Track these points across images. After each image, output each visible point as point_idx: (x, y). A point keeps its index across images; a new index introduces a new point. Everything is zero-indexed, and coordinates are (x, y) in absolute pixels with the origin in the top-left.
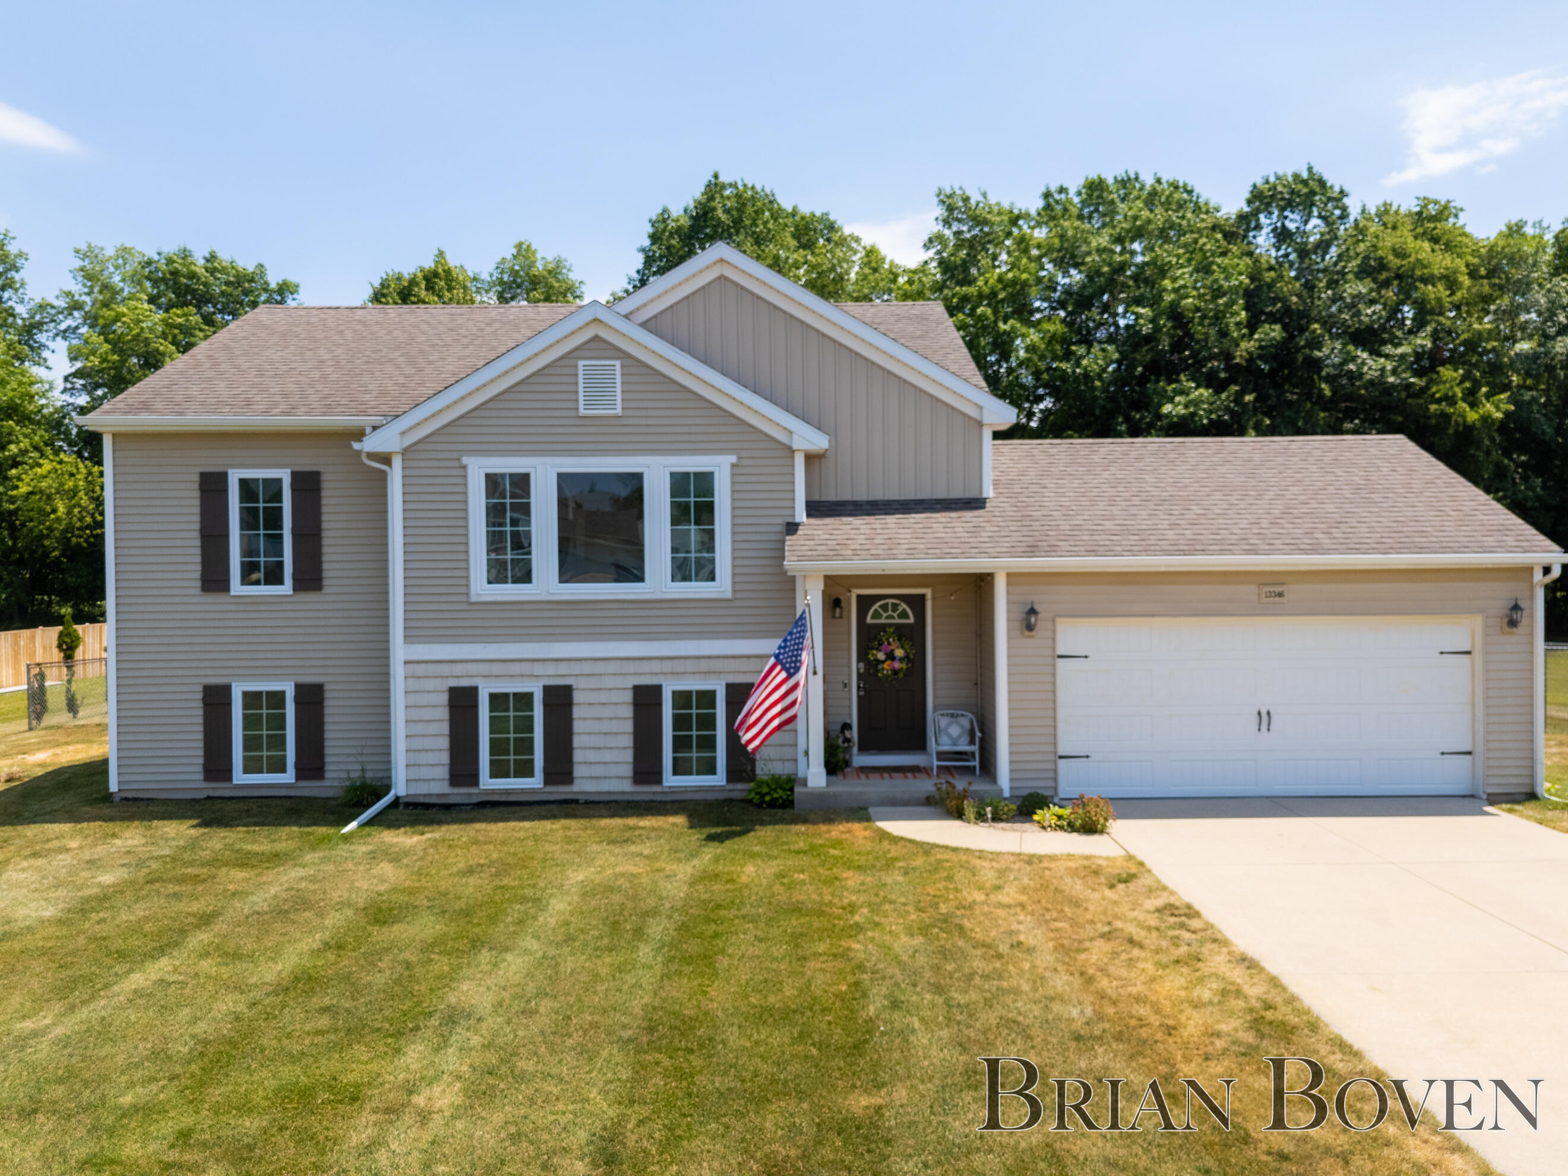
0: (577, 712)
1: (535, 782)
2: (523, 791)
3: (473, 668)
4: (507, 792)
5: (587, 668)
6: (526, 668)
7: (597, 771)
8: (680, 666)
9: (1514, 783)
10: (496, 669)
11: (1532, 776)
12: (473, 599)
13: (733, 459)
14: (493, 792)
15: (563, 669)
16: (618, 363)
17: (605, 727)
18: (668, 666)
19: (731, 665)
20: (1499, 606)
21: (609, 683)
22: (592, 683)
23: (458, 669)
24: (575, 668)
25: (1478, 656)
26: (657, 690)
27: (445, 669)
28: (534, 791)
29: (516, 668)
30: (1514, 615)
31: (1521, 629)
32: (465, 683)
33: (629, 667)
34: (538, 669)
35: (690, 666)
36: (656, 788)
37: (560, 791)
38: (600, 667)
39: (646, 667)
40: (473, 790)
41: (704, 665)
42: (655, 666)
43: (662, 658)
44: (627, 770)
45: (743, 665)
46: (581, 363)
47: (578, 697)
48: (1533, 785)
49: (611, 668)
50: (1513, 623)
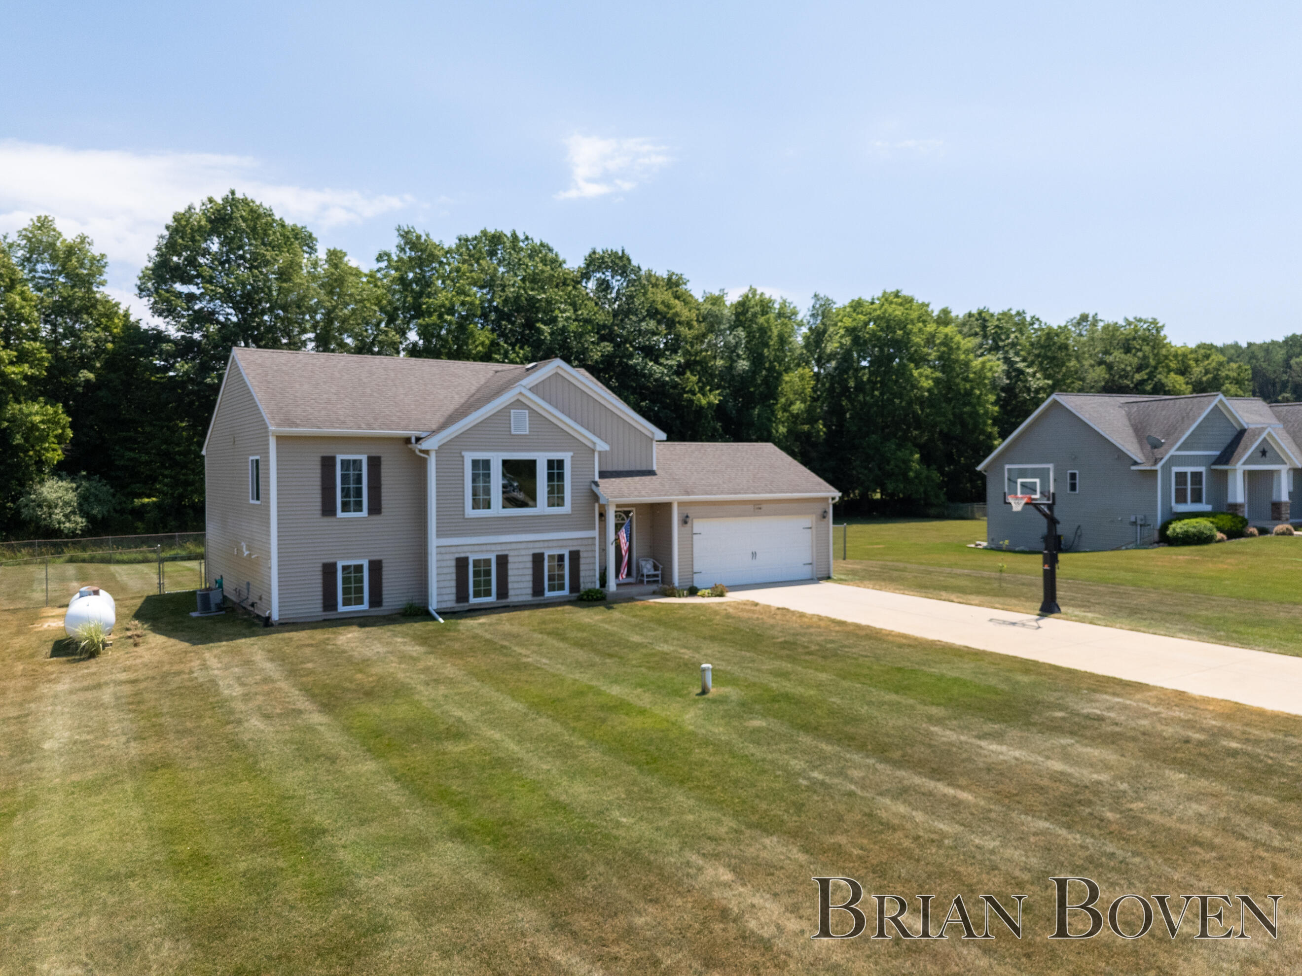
0: (510, 566)
1: (492, 599)
2: (487, 603)
3: (466, 549)
4: (481, 604)
5: (514, 546)
6: (488, 548)
7: (518, 592)
8: (551, 544)
9: (824, 574)
10: (476, 548)
11: (829, 571)
12: (466, 516)
13: (571, 454)
14: (475, 604)
15: (504, 547)
16: (527, 411)
17: (521, 572)
18: (546, 544)
19: (570, 543)
20: (820, 511)
21: (523, 552)
22: (516, 553)
23: (459, 549)
24: (509, 547)
25: (814, 530)
26: (542, 555)
27: (453, 549)
28: (492, 603)
29: (484, 548)
30: (824, 515)
31: (826, 520)
32: (463, 555)
33: (531, 545)
34: (493, 548)
35: (555, 544)
36: (541, 598)
37: (503, 602)
38: (519, 546)
39: (537, 545)
40: (466, 604)
41: (560, 543)
42: (541, 545)
43: (543, 541)
44: (530, 591)
45: (575, 543)
46: (512, 411)
47: (510, 559)
48: (829, 574)
49: (523, 546)
50: (824, 517)
